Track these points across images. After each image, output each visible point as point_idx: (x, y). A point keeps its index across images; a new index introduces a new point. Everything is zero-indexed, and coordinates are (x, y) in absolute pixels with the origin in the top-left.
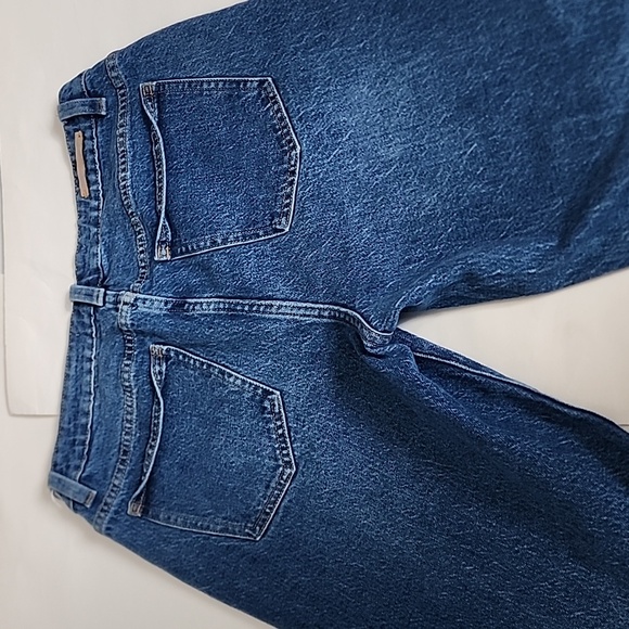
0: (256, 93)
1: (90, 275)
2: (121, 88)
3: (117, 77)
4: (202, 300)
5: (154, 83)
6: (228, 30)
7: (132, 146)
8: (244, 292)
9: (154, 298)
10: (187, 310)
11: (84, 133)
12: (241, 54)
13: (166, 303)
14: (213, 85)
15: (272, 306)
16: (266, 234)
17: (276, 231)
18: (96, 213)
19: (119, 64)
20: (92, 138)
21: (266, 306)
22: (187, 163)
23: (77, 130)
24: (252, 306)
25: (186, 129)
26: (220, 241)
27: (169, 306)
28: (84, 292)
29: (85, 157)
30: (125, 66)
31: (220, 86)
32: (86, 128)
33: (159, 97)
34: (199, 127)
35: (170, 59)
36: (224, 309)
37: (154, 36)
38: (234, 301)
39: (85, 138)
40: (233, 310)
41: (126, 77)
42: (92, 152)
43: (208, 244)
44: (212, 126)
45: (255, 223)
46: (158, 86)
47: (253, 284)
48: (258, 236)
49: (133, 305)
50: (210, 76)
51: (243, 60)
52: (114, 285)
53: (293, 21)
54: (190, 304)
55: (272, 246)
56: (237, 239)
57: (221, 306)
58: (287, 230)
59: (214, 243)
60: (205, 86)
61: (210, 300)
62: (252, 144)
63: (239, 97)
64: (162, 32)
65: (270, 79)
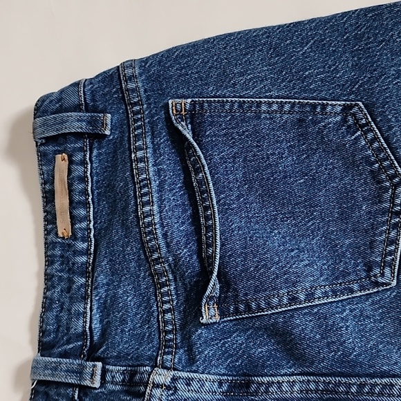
0: (339, 118)
1: (68, 342)
2: (136, 104)
3: (133, 90)
4: (280, 379)
5: (189, 100)
6: (302, 45)
7: (158, 173)
8: (347, 367)
9: (204, 376)
10: (256, 393)
11: (70, 157)
12: (318, 74)
13: (220, 384)
14: (275, 107)
15: (392, 385)
16: (362, 288)
17: (377, 284)
18: (84, 259)
19: (141, 75)
20: (83, 163)
21: (384, 386)
22: (238, 197)
23: (60, 152)
24: (361, 386)
25: (234, 157)
26: (302, 297)
27: (225, 387)
28: (64, 367)
29: (70, 185)
30: (148, 78)
31: (287, 108)
32: (75, 150)
33: (194, 117)
34: (254, 156)
35: (214, 73)
36: (317, 391)
37: (194, 45)
38: (333, 379)
39: (71, 162)
40: (331, 392)
41: (146, 91)
42: (83, 179)
43: (285, 301)
44: (273, 154)
45: (345, 274)
46: (193, 104)
47: (360, 355)
48: (352, 291)
49: (168, 388)
50: (271, 97)
51: (322, 80)
52: (118, 357)
53: (394, 41)
54: (261, 384)
55: (373, 303)
56: (326, 295)
57: (312, 386)
58: (394, 283)
59: (293, 300)
60: (264, 108)
61: (292, 379)
62: (331, 178)
63: (315, 123)
64: (207, 41)
65: (360, 103)
